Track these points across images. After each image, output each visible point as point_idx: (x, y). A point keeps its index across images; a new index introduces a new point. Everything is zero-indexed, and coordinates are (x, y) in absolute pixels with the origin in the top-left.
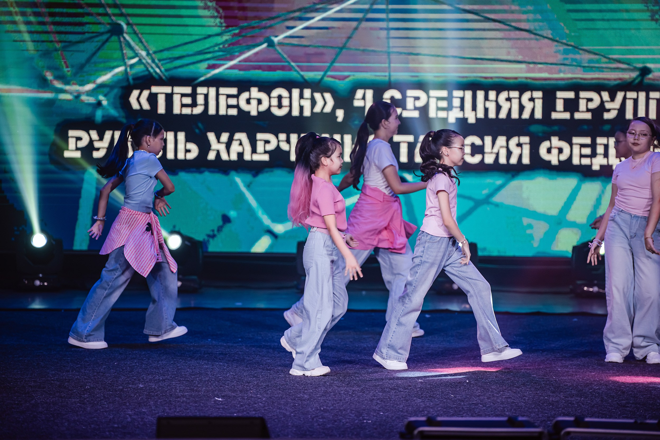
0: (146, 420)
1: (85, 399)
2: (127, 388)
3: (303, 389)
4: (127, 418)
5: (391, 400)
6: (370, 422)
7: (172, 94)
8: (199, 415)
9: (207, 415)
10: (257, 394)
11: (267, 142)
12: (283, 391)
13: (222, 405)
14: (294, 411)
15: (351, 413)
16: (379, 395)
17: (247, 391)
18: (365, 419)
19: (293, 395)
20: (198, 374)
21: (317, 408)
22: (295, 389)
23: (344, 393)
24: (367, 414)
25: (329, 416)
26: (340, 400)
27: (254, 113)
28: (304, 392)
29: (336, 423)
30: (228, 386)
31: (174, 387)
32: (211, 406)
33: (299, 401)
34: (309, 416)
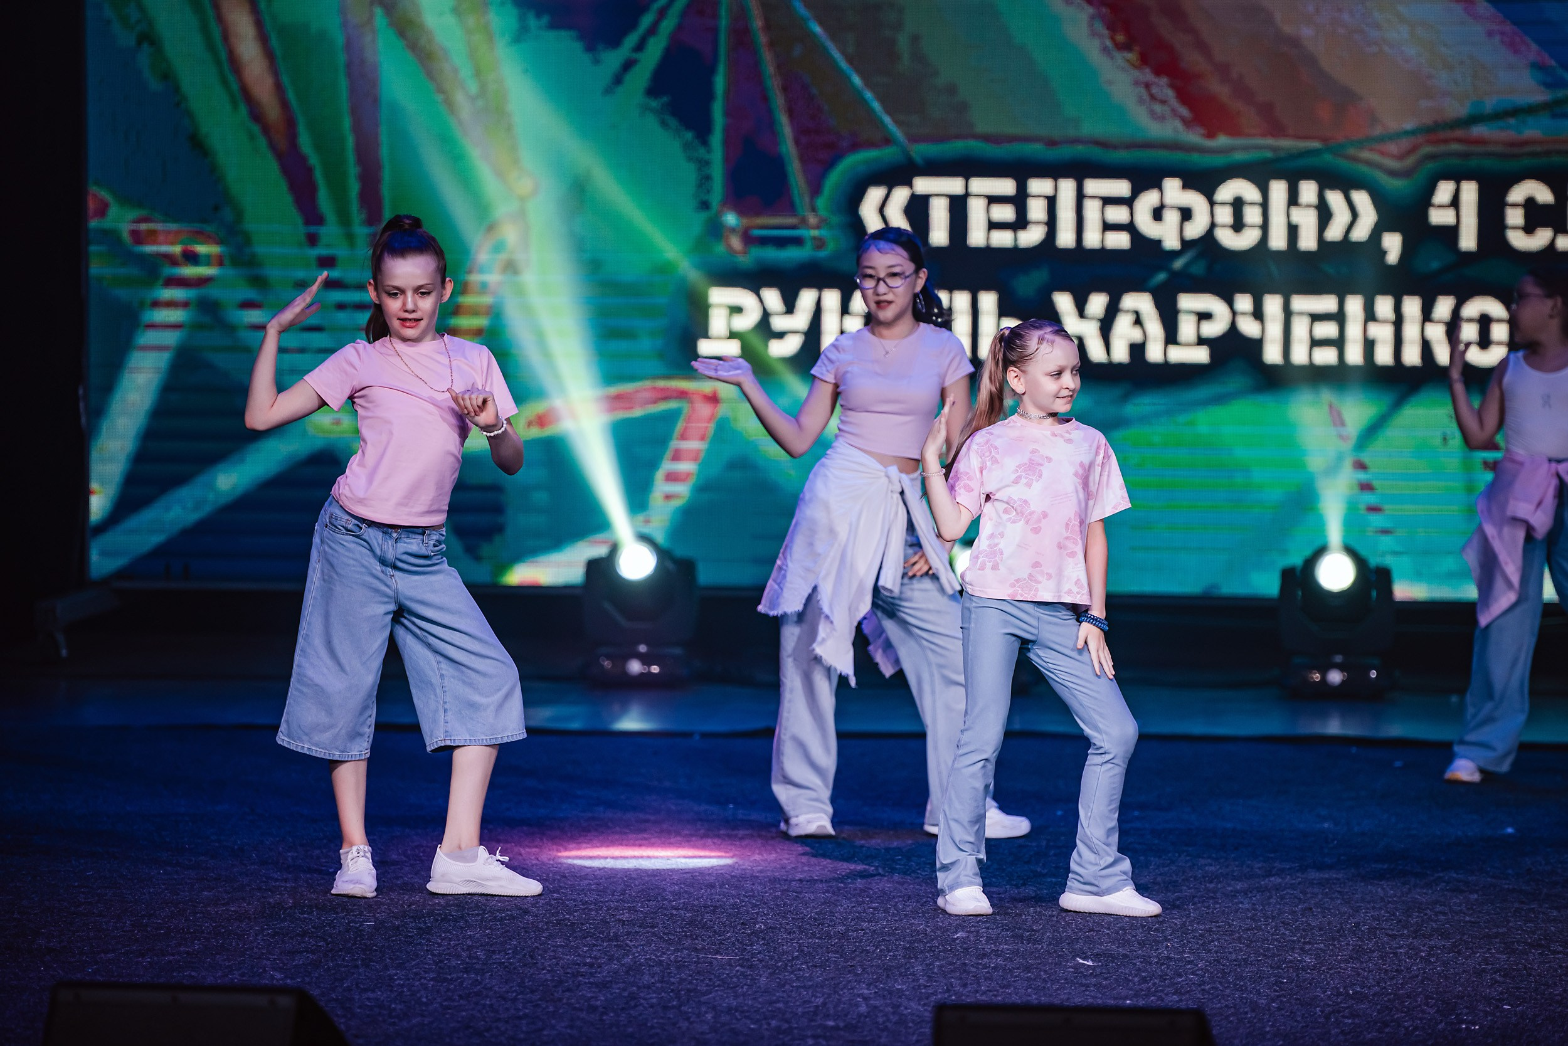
0: (905, 1012)
1: (753, 955)
2: (857, 931)
3: (1299, 941)
4: (857, 1005)
5: (1530, 975)
6: (1477, 1027)
7: (967, 195)
8: (1036, 1002)
9: (1057, 1001)
10: (1184, 952)
11: (1204, 316)
12: (1248, 946)
13: (1095, 977)
14: (1278, 996)
15: (1427, 1004)
16: (1499, 959)
17: (1157, 942)
18: (1463, 1021)
19: (1274, 956)
20: (1033, 898)
21: (1338, 989)
22: (1280, 942)
23: (1406, 953)
24: (1466, 1007)
25: (1369, 1011)
26: (1397, 971)
27: (1171, 243)
28: (1302, 949)
29: (1387, 1030)
30: (1109, 929)
31: (972, 929)
32: (1066, 979)
33: (1291, 970)
34: (1318, 1009)
